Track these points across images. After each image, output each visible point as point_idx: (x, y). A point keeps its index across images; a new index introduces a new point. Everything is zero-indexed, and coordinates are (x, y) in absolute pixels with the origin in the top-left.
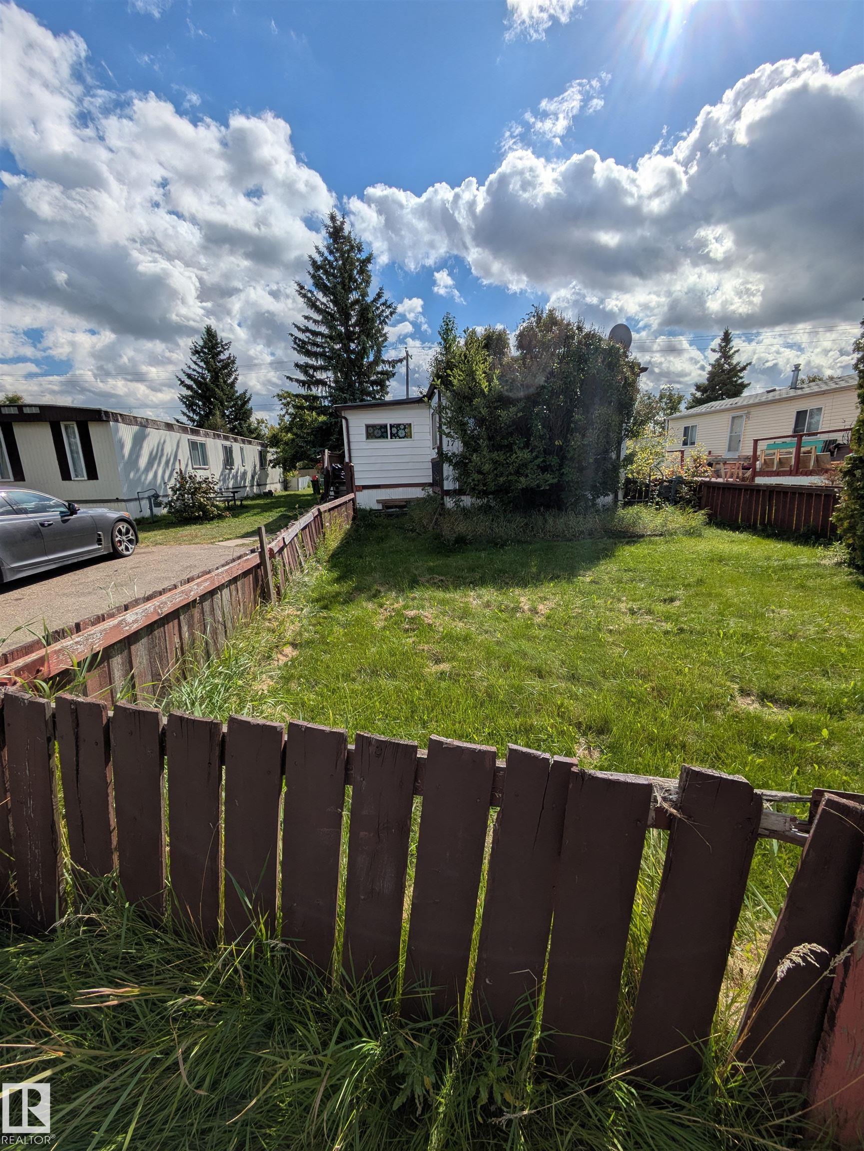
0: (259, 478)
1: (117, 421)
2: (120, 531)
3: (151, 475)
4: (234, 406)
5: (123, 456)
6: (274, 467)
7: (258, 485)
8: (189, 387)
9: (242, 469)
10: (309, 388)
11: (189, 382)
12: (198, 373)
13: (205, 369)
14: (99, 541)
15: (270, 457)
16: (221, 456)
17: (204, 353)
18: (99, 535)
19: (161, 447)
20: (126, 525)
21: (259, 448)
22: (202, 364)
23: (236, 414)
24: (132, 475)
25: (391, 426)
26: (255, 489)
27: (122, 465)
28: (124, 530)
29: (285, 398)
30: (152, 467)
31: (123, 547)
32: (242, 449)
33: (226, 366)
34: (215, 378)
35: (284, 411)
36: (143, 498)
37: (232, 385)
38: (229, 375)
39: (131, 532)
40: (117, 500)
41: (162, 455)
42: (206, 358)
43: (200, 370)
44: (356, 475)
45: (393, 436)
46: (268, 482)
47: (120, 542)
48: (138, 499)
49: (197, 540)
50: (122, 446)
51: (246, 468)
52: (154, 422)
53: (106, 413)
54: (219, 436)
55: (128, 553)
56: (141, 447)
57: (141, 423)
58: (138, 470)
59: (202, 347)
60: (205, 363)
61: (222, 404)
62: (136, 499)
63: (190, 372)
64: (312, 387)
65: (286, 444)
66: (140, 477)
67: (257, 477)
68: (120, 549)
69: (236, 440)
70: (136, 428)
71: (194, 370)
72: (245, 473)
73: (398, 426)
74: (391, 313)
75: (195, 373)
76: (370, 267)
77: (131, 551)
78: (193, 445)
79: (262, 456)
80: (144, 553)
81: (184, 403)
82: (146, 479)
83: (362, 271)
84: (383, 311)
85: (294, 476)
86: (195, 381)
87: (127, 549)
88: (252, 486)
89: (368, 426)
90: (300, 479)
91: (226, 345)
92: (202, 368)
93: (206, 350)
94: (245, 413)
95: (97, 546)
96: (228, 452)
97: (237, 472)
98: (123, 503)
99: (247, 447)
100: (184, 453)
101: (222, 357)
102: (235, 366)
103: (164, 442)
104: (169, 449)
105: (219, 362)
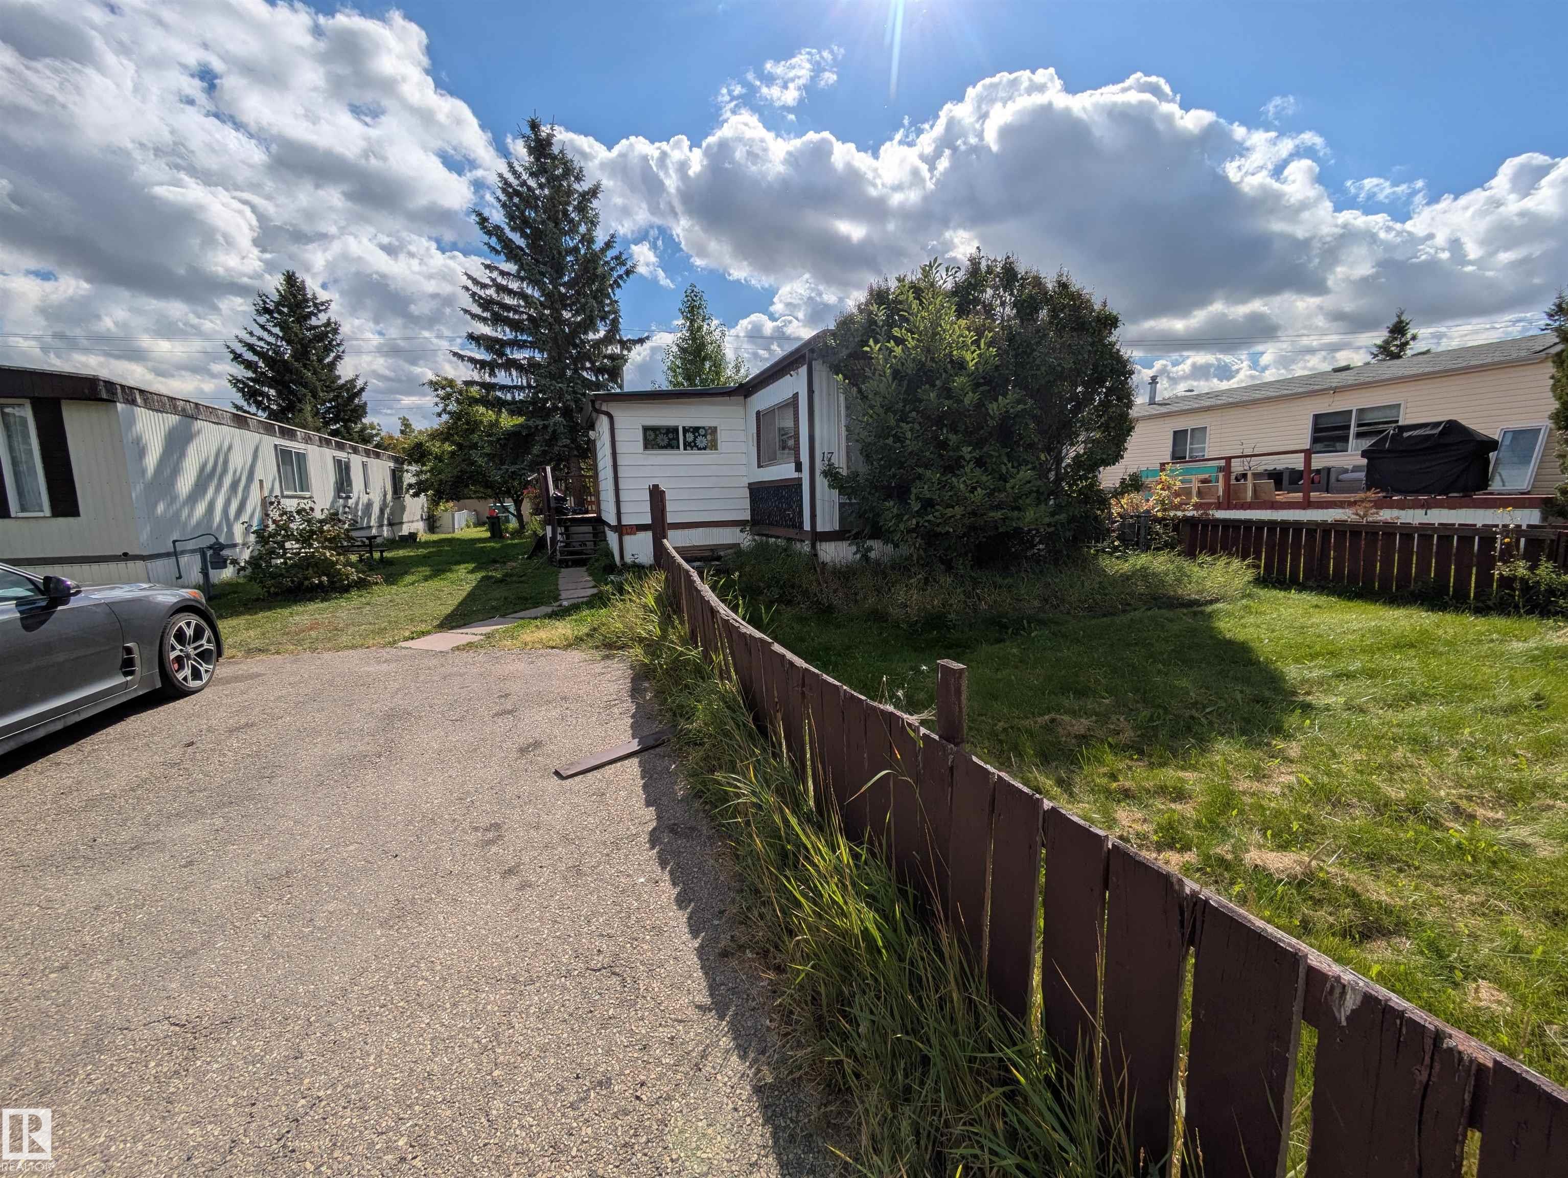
0: (392, 513)
1: (133, 402)
2: (180, 636)
3: (201, 509)
4: (334, 399)
5: (143, 472)
6: (416, 495)
7: (390, 524)
8: (249, 365)
9: (364, 499)
10: (492, 374)
11: (249, 356)
12: (268, 343)
13: (282, 339)
14: (127, 666)
15: (409, 478)
16: (331, 478)
17: (280, 313)
18: (129, 651)
19: (223, 456)
20: (194, 620)
21: (392, 465)
22: (277, 330)
23: (339, 412)
24: (160, 508)
25: (685, 430)
26: (386, 532)
27: (139, 487)
28: (189, 632)
29: (443, 388)
30: (205, 491)
31: (187, 671)
32: (364, 465)
33: (321, 337)
34: (302, 353)
35: (441, 406)
36: (183, 552)
37: (332, 366)
38: (328, 349)
39: (208, 633)
40: (126, 557)
41: (225, 470)
42: (286, 322)
43: (272, 340)
44: (669, 507)
45: (687, 445)
46: (405, 519)
47: (179, 659)
48: (175, 554)
49: (344, 639)
50: (142, 452)
51: (371, 496)
52: (211, 410)
53: (110, 385)
54: (328, 442)
55: (197, 683)
56: (183, 455)
57: (184, 410)
58: (174, 498)
59: (278, 304)
60: (282, 329)
61: (315, 396)
62: (168, 555)
63: (253, 340)
64: (496, 371)
65: (439, 458)
66: (178, 514)
67: (388, 511)
68: (180, 676)
69: (355, 451)
70: (173, 419)
71: (260, 339)
72: (369, 505)
73: (696, 430)
74: (628, 273)
75: (262, 344)
76: (595, 203)
77: (205, 677)
78: (284, 456)
79: (396, 478)
80: (237, 679)
81: (241, 390)
82: (190, 515)
83: (582, 209)
84: (612, 269)
85: (446, 510)
86: (261, 355)
87: (196, 675)
88: (381, 526)
89: (646, 429)
90: (457, 515)
91: (322, 304)
92: (277, 336)
93: (285, 310)
94: (354, 411)
95: (120, 680)
96: (343, 470)
97: (357, 504)
98: (140, 564)
99: (373, 462)
100: (267, 469)
101: (314, 321)
102: (339, 337)
103: (230, 448)
104: (238, 461)
105: (309, 329)
